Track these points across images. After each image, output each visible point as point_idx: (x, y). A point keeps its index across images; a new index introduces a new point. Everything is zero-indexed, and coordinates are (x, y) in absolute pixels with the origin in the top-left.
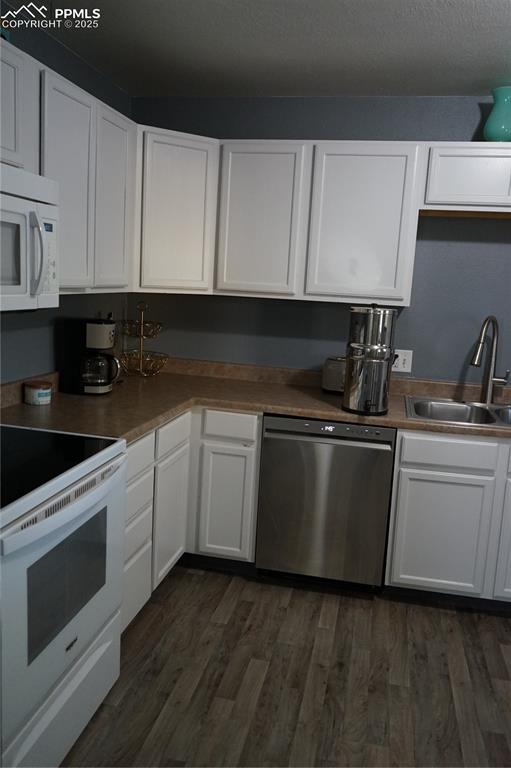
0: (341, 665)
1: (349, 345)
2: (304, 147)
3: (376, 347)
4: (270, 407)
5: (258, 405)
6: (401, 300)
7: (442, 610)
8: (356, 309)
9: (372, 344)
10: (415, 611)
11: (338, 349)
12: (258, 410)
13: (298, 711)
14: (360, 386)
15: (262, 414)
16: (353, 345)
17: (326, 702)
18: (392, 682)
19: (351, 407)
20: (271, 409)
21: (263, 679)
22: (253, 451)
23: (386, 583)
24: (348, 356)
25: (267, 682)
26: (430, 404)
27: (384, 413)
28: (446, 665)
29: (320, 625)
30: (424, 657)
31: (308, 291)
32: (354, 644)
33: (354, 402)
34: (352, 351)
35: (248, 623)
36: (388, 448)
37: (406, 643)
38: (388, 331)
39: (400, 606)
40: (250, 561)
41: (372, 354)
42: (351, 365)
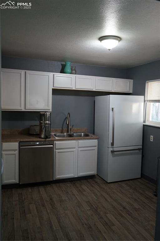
0: (51, 199)
1: (40, 122)
2: (23, 72)
3: (47, 122)
4: (21, 140)
5: (18, 140)
6: (49, 110)
7: (67, 183)
8: (42, 113)
9: (46, 121)
10: (61, 184)
11: (37, 123)
12: (18, 141)
13: (47, 211)
14: (44, 132)
15: (19, 142)
16: (41, 122)
17: (52, 207)
18: (64, 199)
19: (42, 137)
20: (22, 140)
21: (35, 207)
22: (17, 152)
23: (54, 179)
24: (40, 125)
25: (36, 208)
26: (57, 135)
27: (50, 138)
28: (73, 193)
29: (42, 193)
30: (68, 192)
31: (26, 109)
32: (51, 194)
33: (43, 136)
34: (41, 123)
35: (24, 198)
36: (52, 146)
37: (62, 191)
38: (50, 117)
39: (58, 184)
40: (18, 183)
41: (46, 124)
42: (41, 127)
